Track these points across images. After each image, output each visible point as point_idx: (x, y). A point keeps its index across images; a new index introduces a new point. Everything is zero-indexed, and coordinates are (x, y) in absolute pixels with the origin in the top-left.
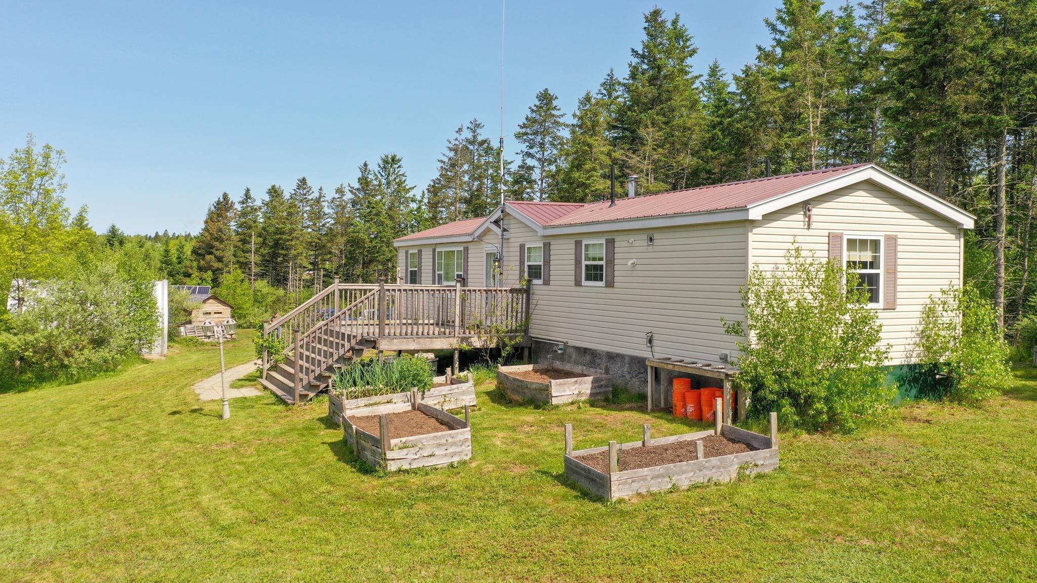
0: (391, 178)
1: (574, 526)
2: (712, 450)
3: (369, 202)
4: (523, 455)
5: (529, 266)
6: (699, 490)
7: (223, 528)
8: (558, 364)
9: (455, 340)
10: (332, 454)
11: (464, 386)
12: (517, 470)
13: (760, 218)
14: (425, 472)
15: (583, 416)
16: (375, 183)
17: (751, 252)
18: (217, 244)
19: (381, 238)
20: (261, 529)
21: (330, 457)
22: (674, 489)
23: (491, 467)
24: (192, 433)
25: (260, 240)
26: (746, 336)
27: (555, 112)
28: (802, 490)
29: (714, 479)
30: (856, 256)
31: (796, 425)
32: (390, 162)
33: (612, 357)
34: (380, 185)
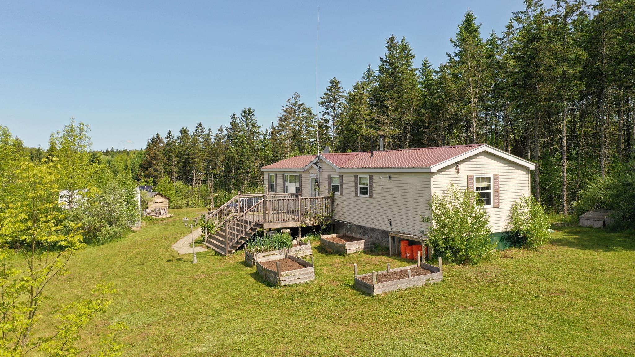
0: (249, 121)
1: (360, 305)
2: (415, 273)
3: (237, 136)
4: (337, 277)
5: (333, 186)
6: (409, 290)
7: (217, 311)
8: (348, 234)
9: (299, 222)
10: (253, 279)
11: (306, 246)
12: (335, 284)
13: (436, 171)
14: (296, 285)
15: (361, 259)
16: (240, 125)
17: (432, 186)
18: (154, 162)
19: (244, 156)
20: (233, 310)
21: (252, 280)
22: (400, 290)
23: (323, 283)
24: (182, 270)
25: (178, 158)
26: (431, 223)
27: (339, 90)
28: (451, 289)
29: (416, 285)
30: (480, 185)
31: (453, 261)
32: (248, 113)
33: (373, 230)
34: (242, 126)
